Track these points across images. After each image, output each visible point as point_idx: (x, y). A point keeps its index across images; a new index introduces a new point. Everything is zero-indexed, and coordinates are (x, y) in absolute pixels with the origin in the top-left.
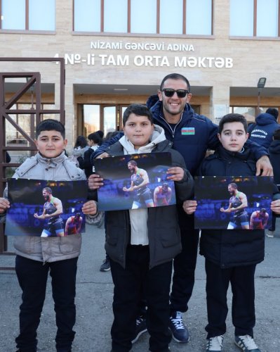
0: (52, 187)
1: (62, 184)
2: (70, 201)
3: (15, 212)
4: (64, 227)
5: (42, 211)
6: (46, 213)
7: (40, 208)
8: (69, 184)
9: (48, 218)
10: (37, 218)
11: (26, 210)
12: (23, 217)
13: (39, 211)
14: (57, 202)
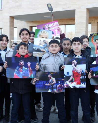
0: (52, 74)
1: (55, 73)
2: (58, 79)
3: (38, 84)
4: (56, 88)
5: (48, 83)
6: (50, 83)
7: (48, 82)
8: (58, 73)
9: (50, 85)
10: (46, 85)
11: (42, 83)
12: (41, 85)
13: (47, 83)
14: (54, 79)
